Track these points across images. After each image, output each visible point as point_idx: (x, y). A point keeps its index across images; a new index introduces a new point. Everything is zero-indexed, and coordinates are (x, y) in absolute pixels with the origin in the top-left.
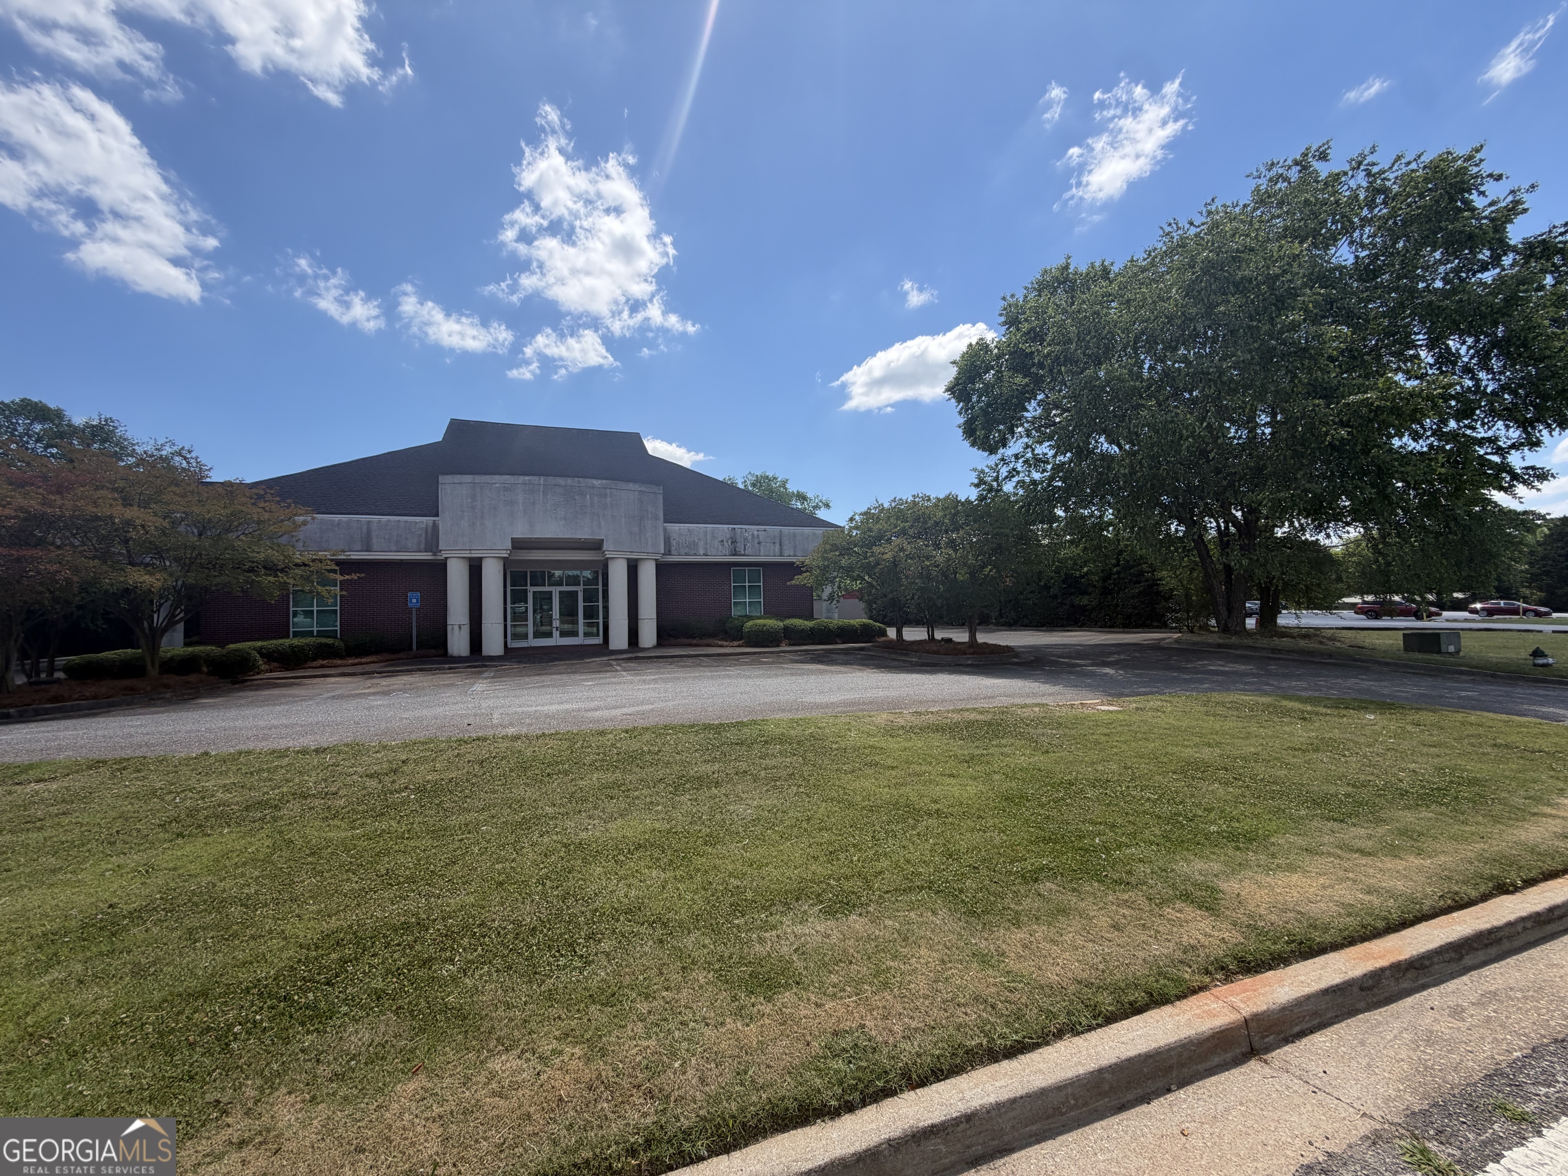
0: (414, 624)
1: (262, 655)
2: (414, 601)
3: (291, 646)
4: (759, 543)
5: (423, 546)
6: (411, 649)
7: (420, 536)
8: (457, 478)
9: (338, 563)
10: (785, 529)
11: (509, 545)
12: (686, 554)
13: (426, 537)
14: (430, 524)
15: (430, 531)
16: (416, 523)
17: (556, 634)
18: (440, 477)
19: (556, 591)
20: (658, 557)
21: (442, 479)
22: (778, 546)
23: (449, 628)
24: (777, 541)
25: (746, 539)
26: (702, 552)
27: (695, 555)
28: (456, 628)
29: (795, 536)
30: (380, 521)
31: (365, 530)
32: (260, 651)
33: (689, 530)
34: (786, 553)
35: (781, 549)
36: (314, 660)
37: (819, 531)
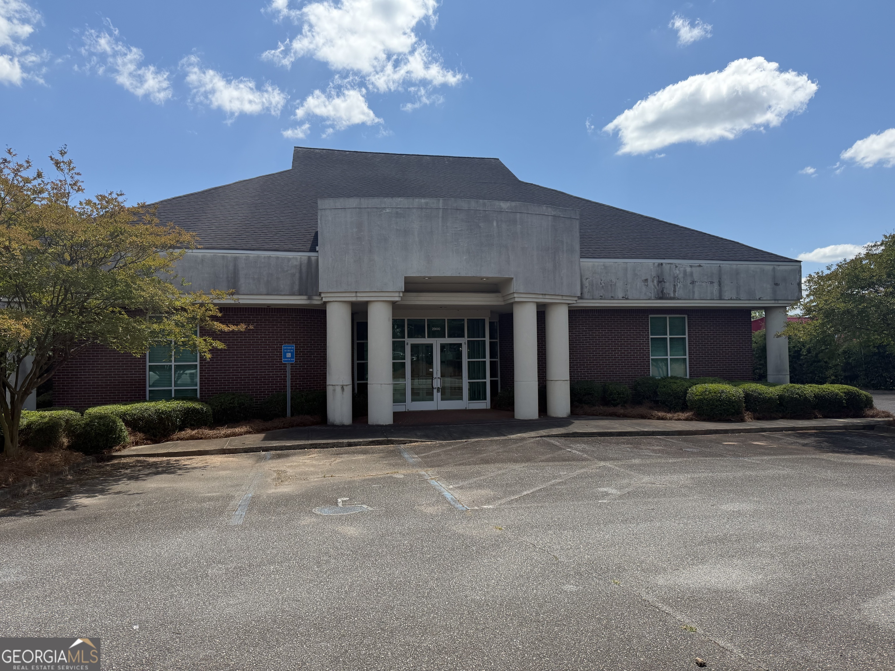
0: (289, 384)
1: (127, 423)
2: (289, 355)
3: (157, 412)
4: (693, 283)
5: (296, 288)
6: (285, 415)
7: (293, 275)
8: (340, 202)
9: (223, 308)
10: (726, 265)
11: (401, 286)
12: (601, 298)
13: (301, 278)
14: (305, 260)
15: (304, 269)
16: (289, 260)
17: (437, 395)
18: (319, 202)
19: (437, 343)
20: (572, 301)
21: (322, 204)
22: (716, 286)
23: (329, 390)
24: (716, 280)
25: (676, 278)
26: (620, 295)
27: (613, 298)
28: (338, 389)
29: (737, 273)
30: (247, 258)
31: (231, 268)
32: (123, 416)
33: (605, 267)
34: (727, 295)
35: (720, 292)
36: (181, 429)
37: (768, 267)
